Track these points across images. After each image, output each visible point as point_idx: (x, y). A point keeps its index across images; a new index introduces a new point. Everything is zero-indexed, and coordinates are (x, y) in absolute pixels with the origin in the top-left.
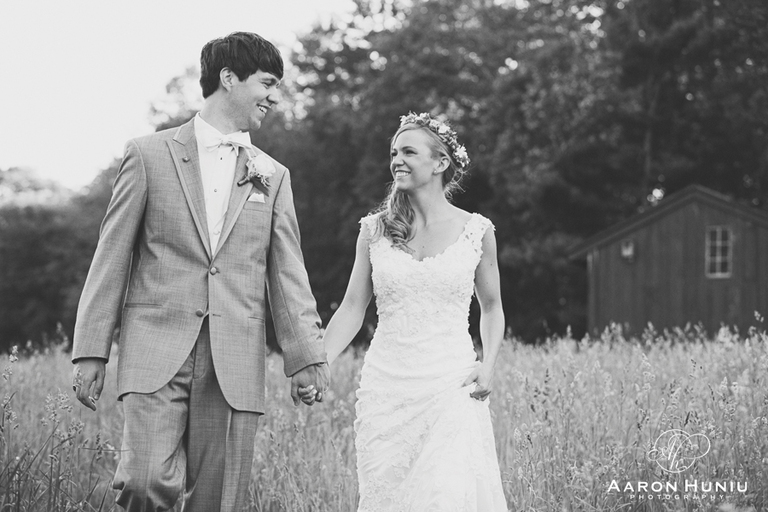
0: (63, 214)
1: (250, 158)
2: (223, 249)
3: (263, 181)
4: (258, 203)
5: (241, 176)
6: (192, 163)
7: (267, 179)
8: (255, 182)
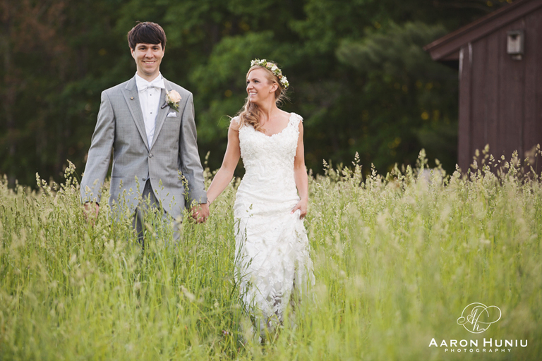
1: (168, 93)
2: (155, 144)
4: (172, 117)
5: (162, 103)
6: (135, 100)
7: (177, 103)
8: (171, 105)
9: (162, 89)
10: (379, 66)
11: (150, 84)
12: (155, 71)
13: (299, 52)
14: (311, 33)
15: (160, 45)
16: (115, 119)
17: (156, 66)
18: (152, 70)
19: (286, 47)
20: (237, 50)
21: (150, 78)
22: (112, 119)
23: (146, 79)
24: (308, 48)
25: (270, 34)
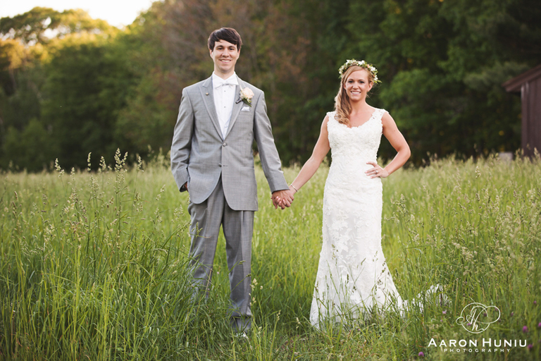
0: (112, 51)
1: (242, 89)
2: (229, 135)
3: (248, 100)
4: (246, 111)
5: (237, 99)
6: (209, 95)
7: (250, 99)
8: (245, 101)
9: (237, 86)
10: (490, 88)
11: (224, 82)
12: (230, 69)
13: (443, 81)
14: (451, 69)
15: (236, 46)
16: (194, 112)
17: (231, 64)
18: (228, 67)
19: (436, 77)
20: (407, 80)
21: (225, 75)
22: (190, 113)
23: (221, 77)
24: (449, 78)
25: (426, 70)
